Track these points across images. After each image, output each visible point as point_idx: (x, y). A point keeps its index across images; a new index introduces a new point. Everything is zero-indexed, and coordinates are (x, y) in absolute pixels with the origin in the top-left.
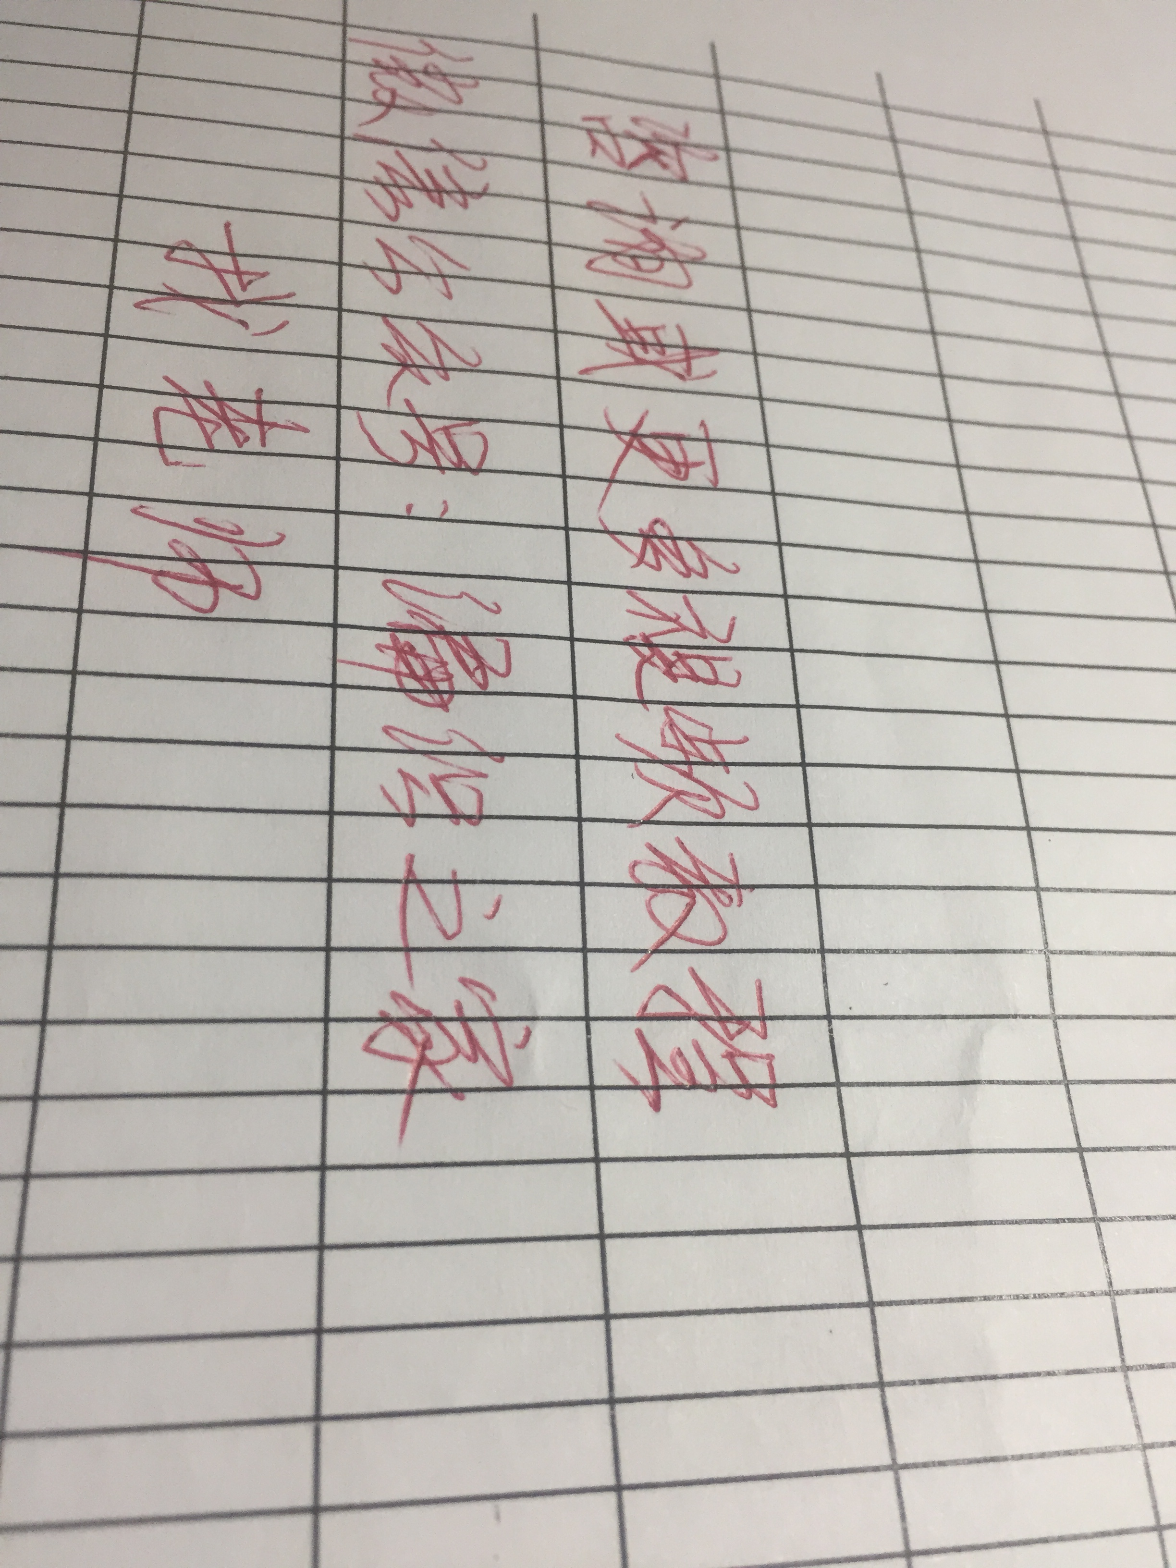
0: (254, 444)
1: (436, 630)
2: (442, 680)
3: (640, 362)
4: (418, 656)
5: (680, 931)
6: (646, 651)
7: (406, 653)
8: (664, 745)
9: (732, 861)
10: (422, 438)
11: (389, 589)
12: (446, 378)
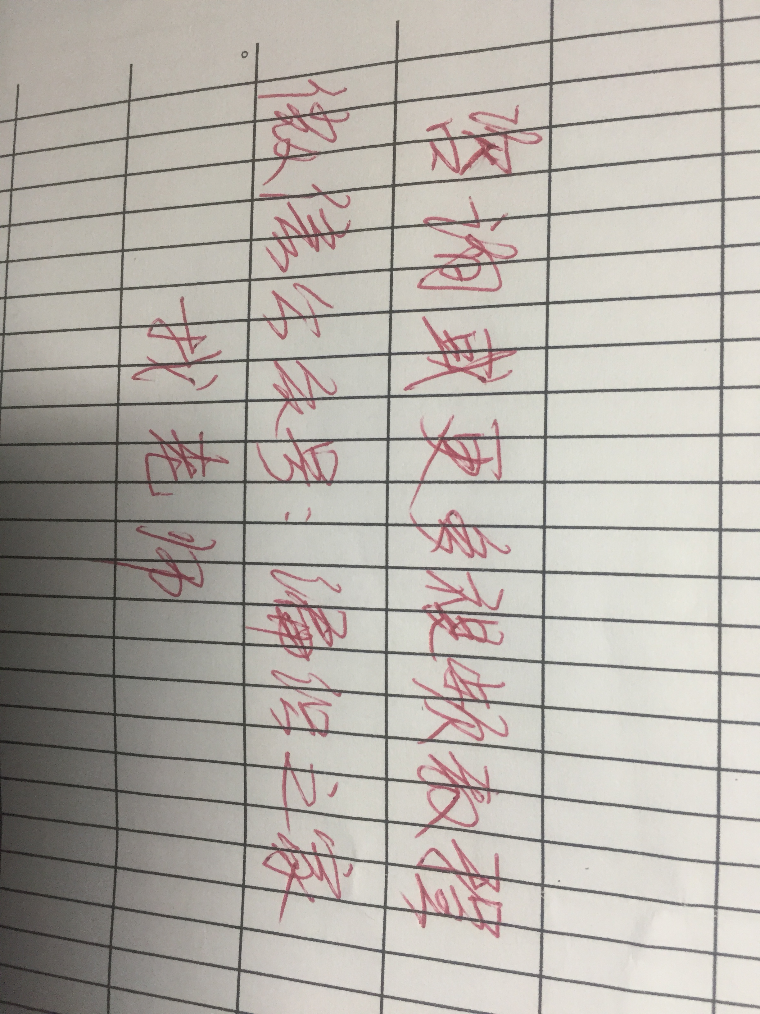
0: (198, 477)
1: (303, 604)
2: (306, 639)
3: (453, 370)
4: (292, 622)
5: (449, 814)
6: (438, 616)
7: (285, 619)
8: (446, 685)
9: (486, 772)
10: (297, 459)
11: (274, 576)
12: (313, 407)
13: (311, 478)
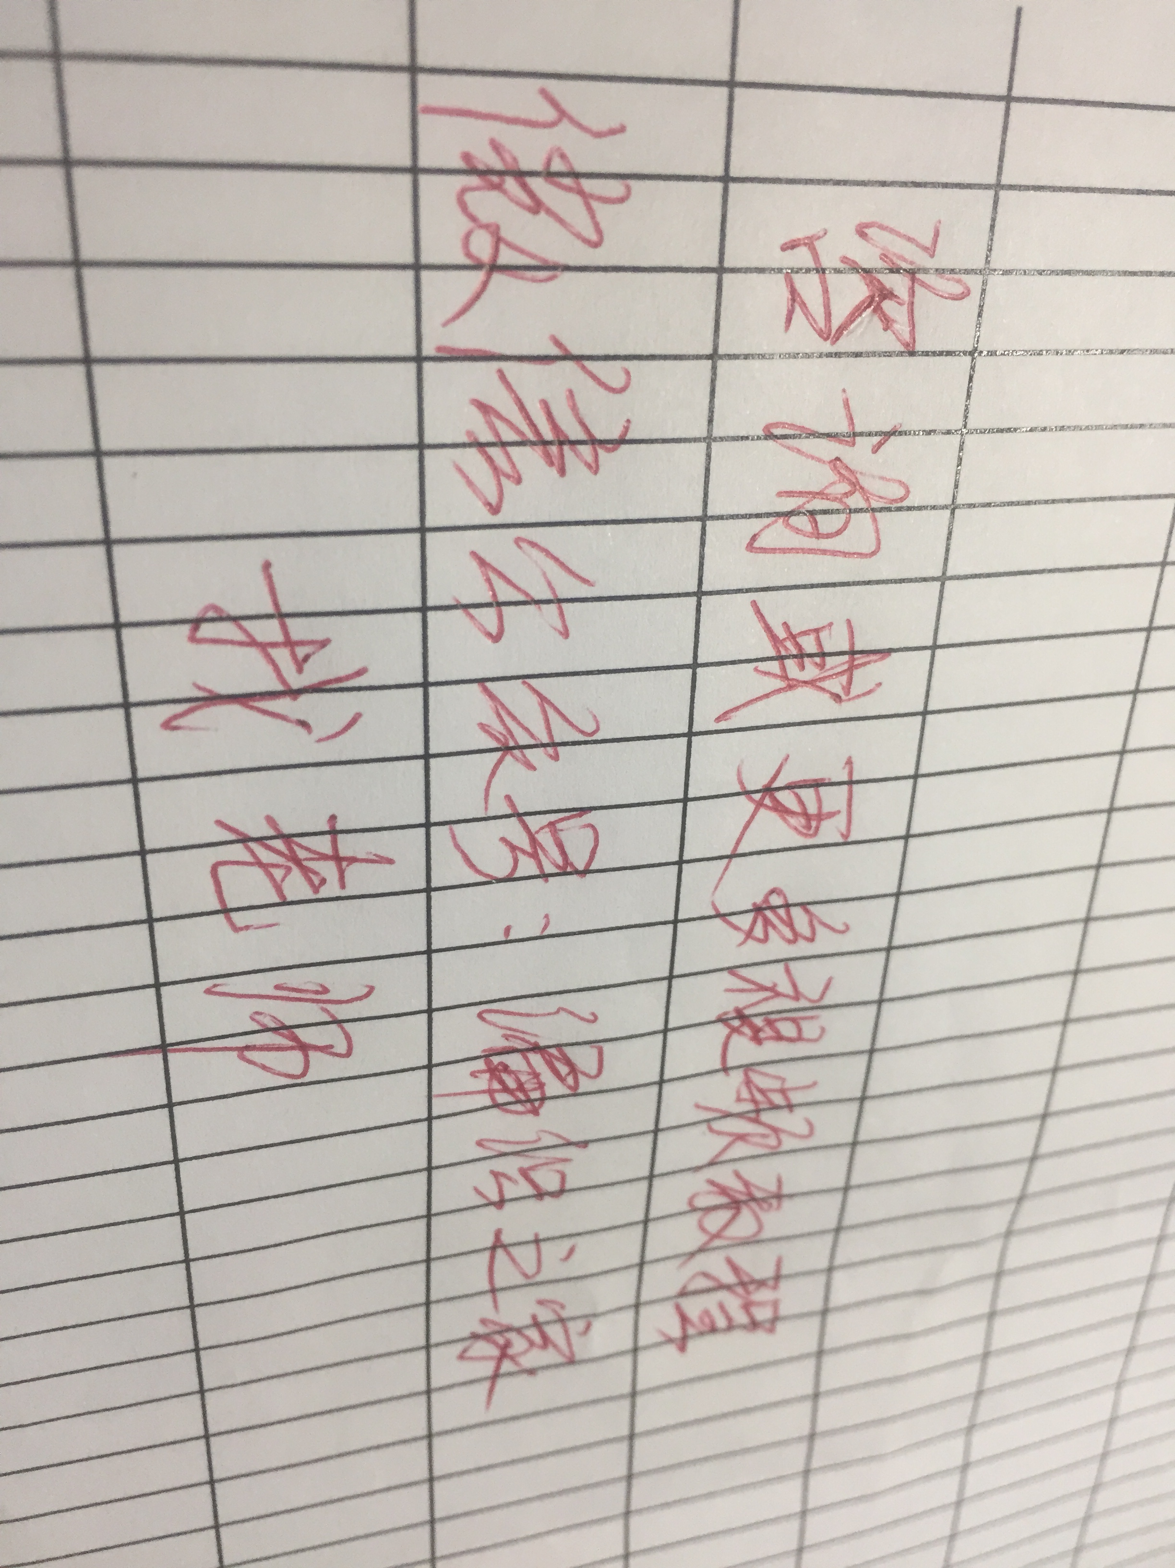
0: (331, 889)
1: (531, 1046)
2: (535, 1089)
3: (792, 685)
4: (511, 1072)
5: (725, 1233)
6: (736, 1023)
7: (500, 1071)
8: (738, 1100)
9: (779, 1179)
10: (524, 842)
11: (483, 1019)
12: (556, 757)
13: (549, 868)
